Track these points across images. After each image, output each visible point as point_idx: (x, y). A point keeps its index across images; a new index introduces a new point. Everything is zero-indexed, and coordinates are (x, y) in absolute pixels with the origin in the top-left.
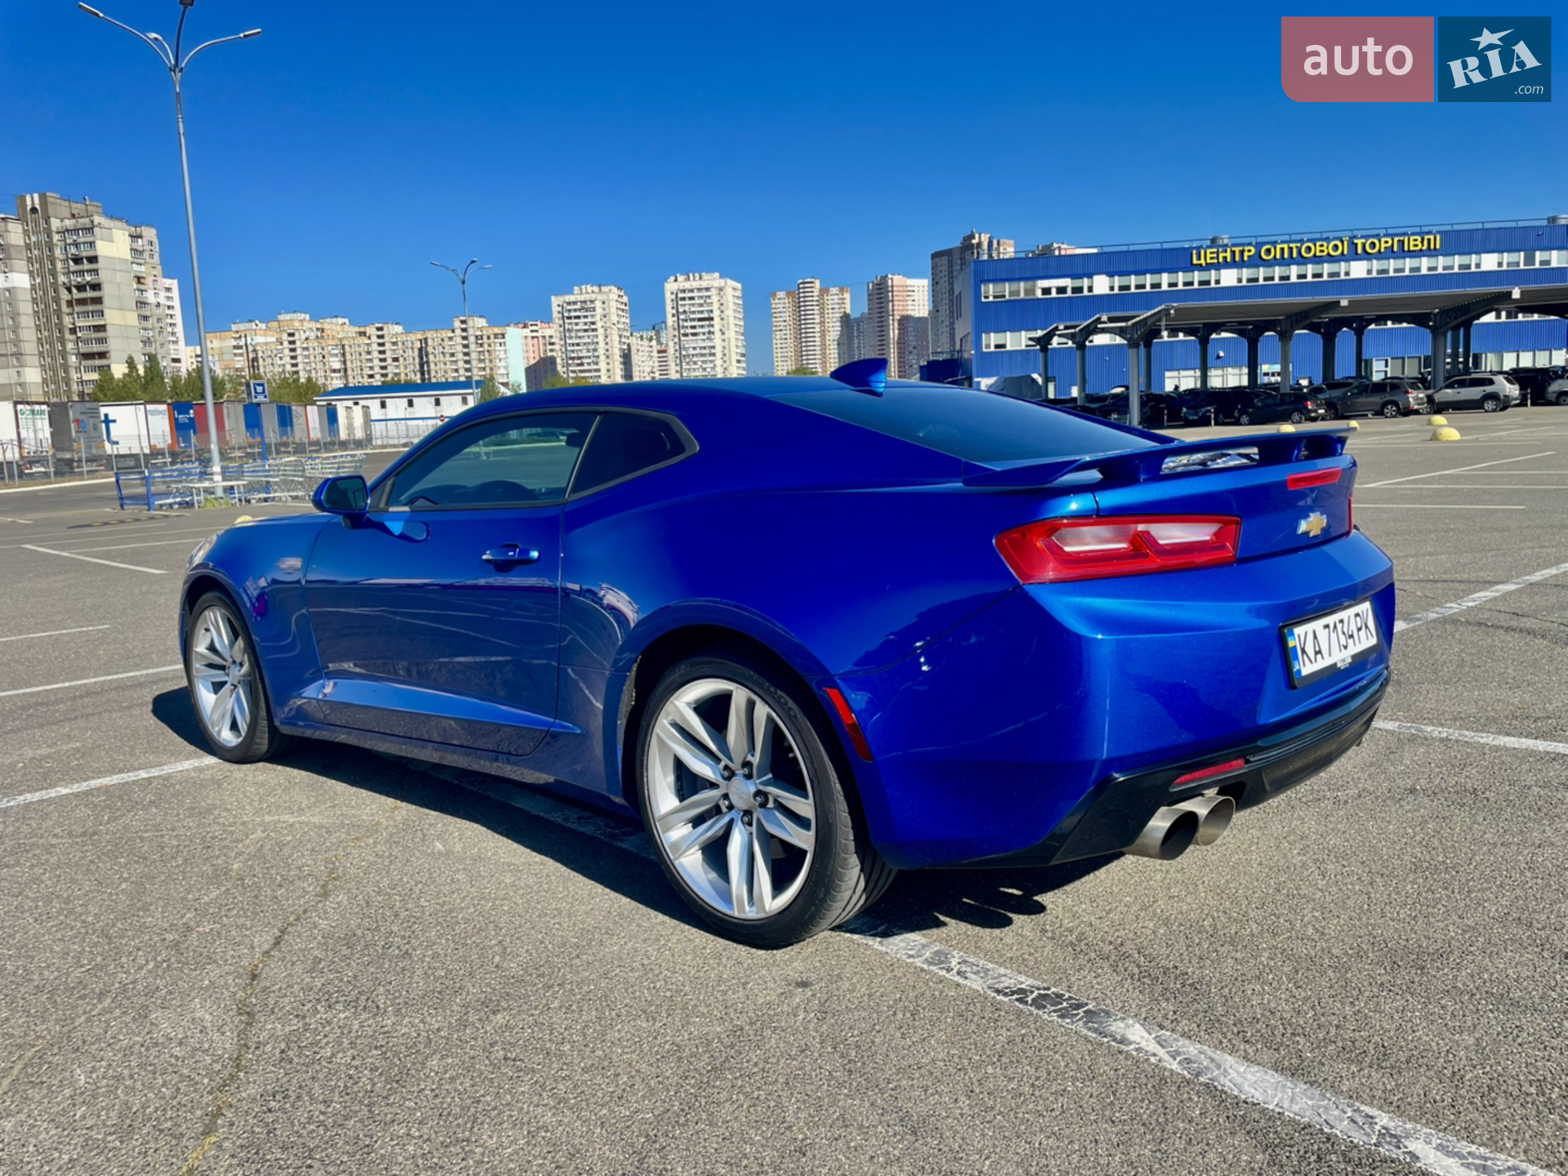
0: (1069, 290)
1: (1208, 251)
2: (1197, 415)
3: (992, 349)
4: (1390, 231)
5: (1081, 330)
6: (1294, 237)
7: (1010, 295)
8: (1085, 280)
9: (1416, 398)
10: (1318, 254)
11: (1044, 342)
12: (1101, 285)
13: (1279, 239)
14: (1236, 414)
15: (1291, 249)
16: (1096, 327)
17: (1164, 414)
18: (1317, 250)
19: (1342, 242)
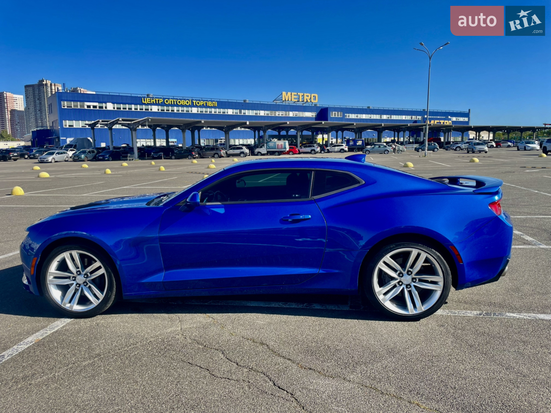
0: (98, 107)
1: (148, 99)
2: (156, 155)
3: (68, 127)
4: (203, 99)
5: (110, 123)
6: (175, 98)
7: (74, 107)
8: (104, 104)
9: (223, 153)
10: (182, 104)
11: (93, 126)
12: (110, 106)
13: (170, 97)
14: (170, 156)
15: (174, 101)
16: (117, 122)
17: (146, 155)
18: (182, 102)
19: (189, 101)
